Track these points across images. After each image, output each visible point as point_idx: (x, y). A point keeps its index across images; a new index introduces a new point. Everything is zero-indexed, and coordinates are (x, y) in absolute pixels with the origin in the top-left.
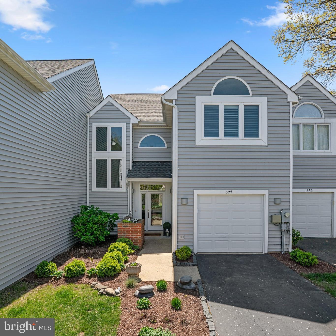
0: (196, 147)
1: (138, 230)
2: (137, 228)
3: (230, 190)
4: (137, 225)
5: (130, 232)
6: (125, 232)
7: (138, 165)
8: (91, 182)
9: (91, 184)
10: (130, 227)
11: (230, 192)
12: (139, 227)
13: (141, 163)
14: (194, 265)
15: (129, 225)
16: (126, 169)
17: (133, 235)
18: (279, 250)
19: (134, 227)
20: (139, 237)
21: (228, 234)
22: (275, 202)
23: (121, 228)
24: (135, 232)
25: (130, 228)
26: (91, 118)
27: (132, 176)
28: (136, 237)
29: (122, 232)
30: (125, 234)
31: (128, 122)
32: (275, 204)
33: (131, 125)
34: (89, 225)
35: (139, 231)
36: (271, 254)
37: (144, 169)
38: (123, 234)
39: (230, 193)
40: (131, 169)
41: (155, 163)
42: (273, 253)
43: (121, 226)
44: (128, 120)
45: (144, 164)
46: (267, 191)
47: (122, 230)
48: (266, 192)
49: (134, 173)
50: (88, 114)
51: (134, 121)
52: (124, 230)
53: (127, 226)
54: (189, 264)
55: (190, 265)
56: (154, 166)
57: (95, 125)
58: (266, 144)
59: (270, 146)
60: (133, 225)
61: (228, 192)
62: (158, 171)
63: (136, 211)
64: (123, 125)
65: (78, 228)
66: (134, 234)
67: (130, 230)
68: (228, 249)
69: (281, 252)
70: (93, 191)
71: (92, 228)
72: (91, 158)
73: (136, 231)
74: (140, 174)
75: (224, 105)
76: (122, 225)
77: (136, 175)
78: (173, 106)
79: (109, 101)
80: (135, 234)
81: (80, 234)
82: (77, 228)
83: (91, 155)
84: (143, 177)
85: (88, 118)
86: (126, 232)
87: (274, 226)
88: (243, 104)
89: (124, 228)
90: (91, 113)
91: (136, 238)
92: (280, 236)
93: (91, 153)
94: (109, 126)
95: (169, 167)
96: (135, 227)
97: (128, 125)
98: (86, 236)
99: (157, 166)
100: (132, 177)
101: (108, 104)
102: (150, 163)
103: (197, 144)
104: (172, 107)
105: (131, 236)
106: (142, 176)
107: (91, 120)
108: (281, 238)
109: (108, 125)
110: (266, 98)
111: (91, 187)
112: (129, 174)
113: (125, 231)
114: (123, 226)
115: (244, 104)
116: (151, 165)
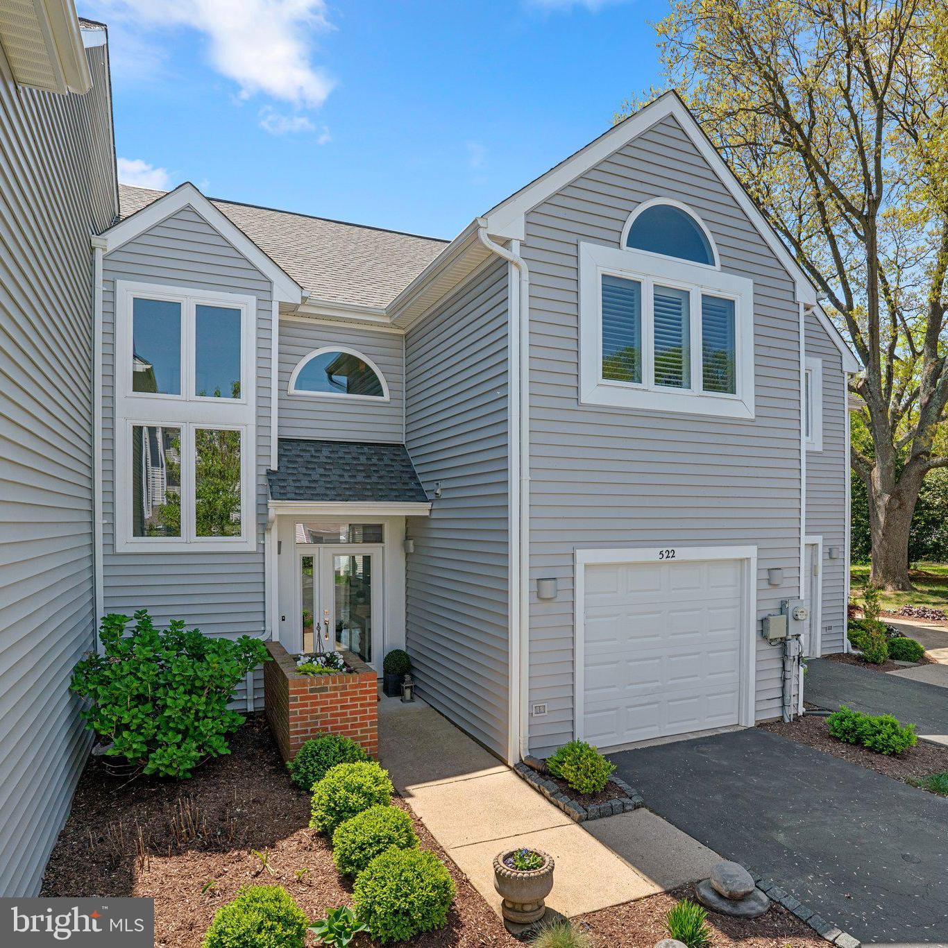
0: (581, 408)
1: (365, 699)
2: (362, 692)
3: (670, 549)
4: (362, 679)
5: (336, 708)
6: (319, 711)
7: (294, 452)
8: (111, 515)
9: (113, 525)
10: (336, 688)
11: (671, 555)
12: (371, 685)
13: (303, 446)
14: (636, 807)
15: (334, 682)
16: (258, 466)
17: (348, 720)
18: (776, 714)
19: (352, 687)
20: (372, 724)
21: (659, 684)
22: (771, 577)
23: (302, 699)
24: (356, 706)
25: (336, 695)
26: (110, 258)
27: (289, 496)
28: (361, 725)
29: (307, 712)
30: (317, 717)
31: (265, 296)
32: (770, 584)
33: (275, 308)
34: (175, 701)
35: (368, 701)
36: (761, 725)
37: (321, 471)
38: (309, 721)
39: (670, 559)
40: (276, 469)
41: (353, 448)
42: (766, 725)
43: (304, 691)
44: (266, 286)
45: (316, 451)
46: (755, 548)
47: (306, 705)
48: (751, 552)
49: (292, 483)
50: (96, 241)
51: (285, 292)
52: (313, 704)
53: (325, 689)
54: (623, 805)
55: (628, 808)
56: (354, 458)
57: (128, 291)
58: (751, 415)
59: (761, 422)
60: (349, 682)
61: (665, 555)
62: (374, 479)
63: (283, 620)
64: (246, 304)
65: (120, 718)
66: (352, 713)
67: (338, 702)
68: (657, 728)
69: (783, 716)
70: (119, 550)
71: (185, 710)
72: (110, 419)
73: (359, 703)
74: (315, 488)
75: (654, 285)
76: (304, 684)
77: (302, 492)
78: (511, 259)
79: (189, 206)
80: (356, 713)
81: (134, 742)
82: (114, 719)
83: (110, 408)
84: (330, 500)
85: (99, 255)
86: (322, 710)
87: (769, 647)
88: (700, 289)
89: (315, 697)
90: (108, 235)
91: (359, 729)
92: (778, 674)
93: (110, 398)
94: (190, 299)
95: (403, 466)
96: (356, 686)
97: (264, 306)
98: (169, 750)
99: (363, 459)
100: (289, 499)
101: (183, 216)
102: (335, 448)
103: (583, 400)
104: (505, 263)
105: (339, 724)
106: (327, 495)
107: (111, 266)
108: (784, 680)
109: (186, 297)
110: (750, 282)
111: (111, 535)
112: (276, 488)
113: (319, 708)
114: (312, 690)
115: (702, 289)
116: (340, 455)
